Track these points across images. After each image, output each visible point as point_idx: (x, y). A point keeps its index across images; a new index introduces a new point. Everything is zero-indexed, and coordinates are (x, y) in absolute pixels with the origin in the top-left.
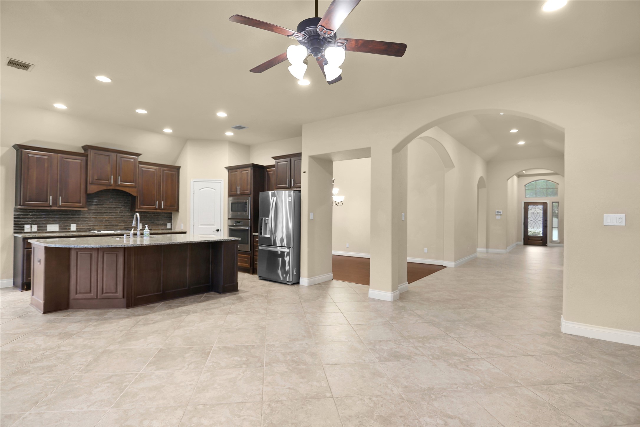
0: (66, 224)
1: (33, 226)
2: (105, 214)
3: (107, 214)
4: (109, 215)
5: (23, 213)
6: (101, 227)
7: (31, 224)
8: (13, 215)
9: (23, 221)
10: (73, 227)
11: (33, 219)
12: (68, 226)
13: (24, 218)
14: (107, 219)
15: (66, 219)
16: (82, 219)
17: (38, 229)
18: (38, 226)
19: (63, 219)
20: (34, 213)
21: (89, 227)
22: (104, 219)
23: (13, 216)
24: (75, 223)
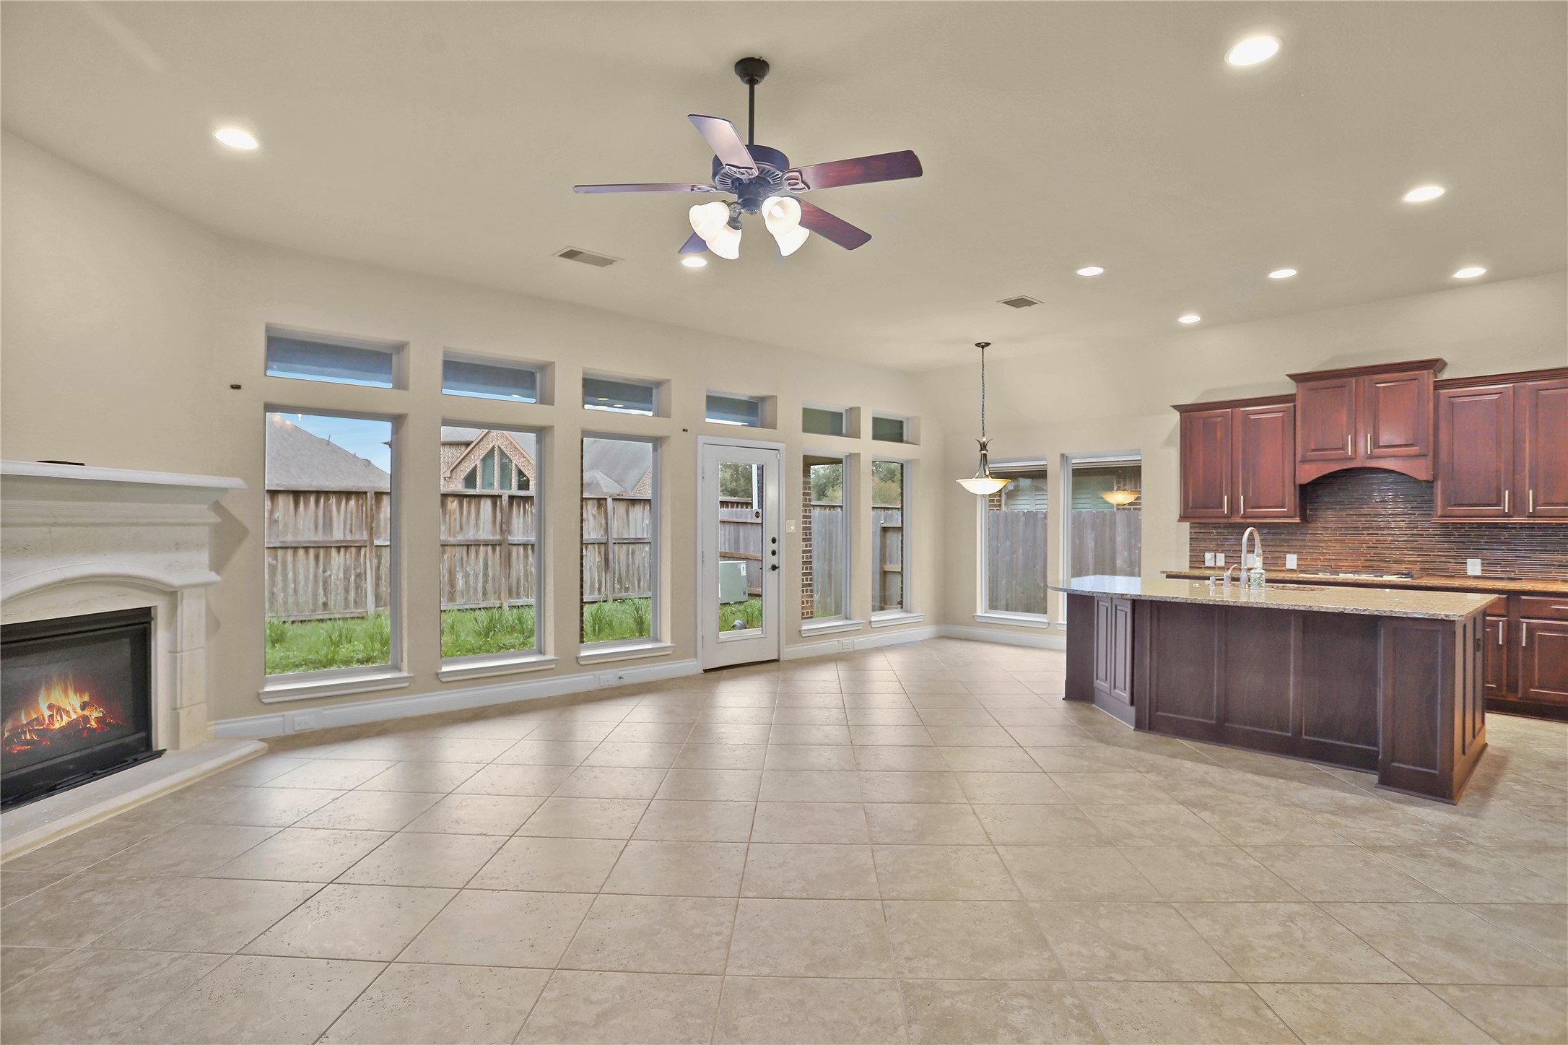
0: (1276, 554)
1: (1217, 554)
2: (1364, 532)
3: (1371, 532)
4: (1378, 534)
5: (1202, 531)
6: (1357, 564)
7: (1216, 551)
8: (1188, 534)
9: (1203, 545)
10: (1292, 561)
11: (1219, 542)
12: (1280, 557)
13: (1204, 540)
14: (1371, 544)
15: (1278, 543)
16: (1310, 544)
17: (1226, 562)
18: (1226, 557)
19: (1272, 544)
20: (1219, 530)
21: (1326, 564)
22: (1364, 545)
23: (1188, 537)
24: (1294, 553)
